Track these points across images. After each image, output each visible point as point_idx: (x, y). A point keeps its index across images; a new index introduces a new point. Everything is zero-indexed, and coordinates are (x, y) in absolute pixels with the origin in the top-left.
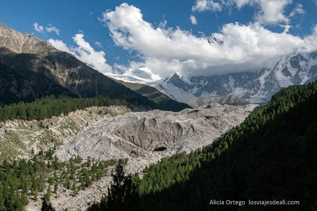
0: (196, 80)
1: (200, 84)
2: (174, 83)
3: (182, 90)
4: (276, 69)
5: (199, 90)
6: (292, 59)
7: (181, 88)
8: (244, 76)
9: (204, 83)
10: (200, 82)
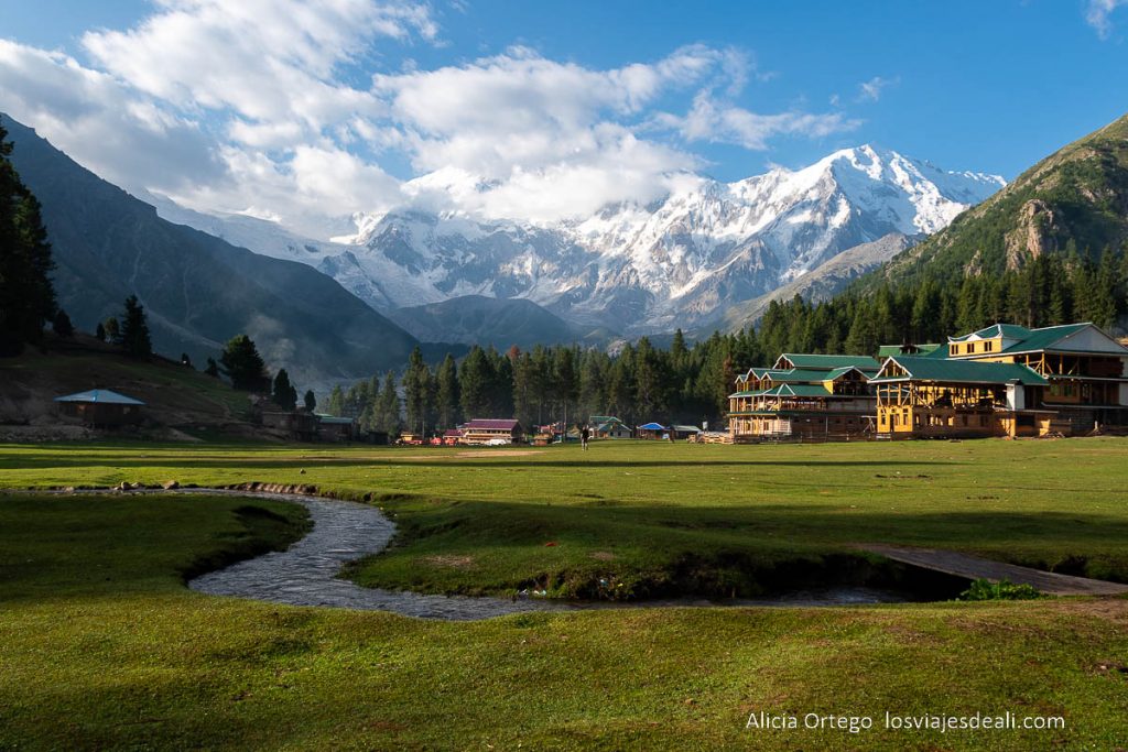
0: (444, 248)
1: (454, 258)
2: (386, 249)
3: (406, 270)
4: (639, 241)
5: (449, 275)
6: (678, 221)
7: (403, 265)
8: (563, 250)
9: (462, 258)
10: (454, 254)
